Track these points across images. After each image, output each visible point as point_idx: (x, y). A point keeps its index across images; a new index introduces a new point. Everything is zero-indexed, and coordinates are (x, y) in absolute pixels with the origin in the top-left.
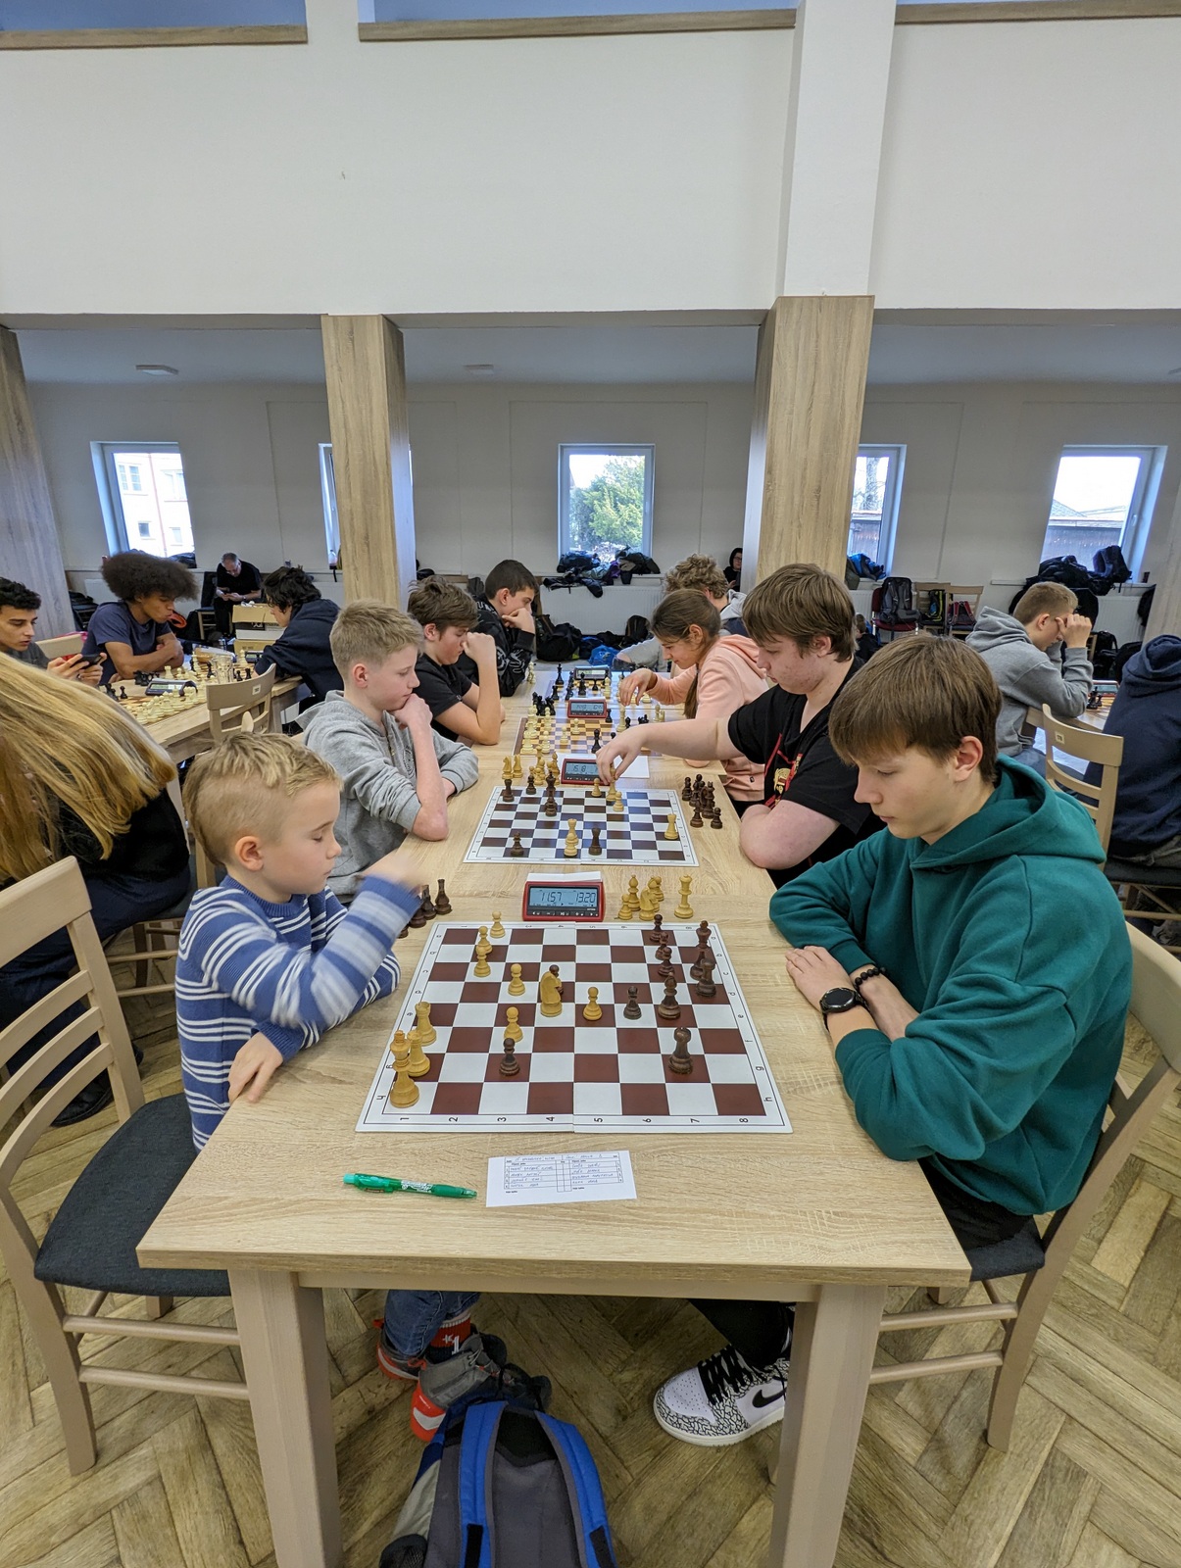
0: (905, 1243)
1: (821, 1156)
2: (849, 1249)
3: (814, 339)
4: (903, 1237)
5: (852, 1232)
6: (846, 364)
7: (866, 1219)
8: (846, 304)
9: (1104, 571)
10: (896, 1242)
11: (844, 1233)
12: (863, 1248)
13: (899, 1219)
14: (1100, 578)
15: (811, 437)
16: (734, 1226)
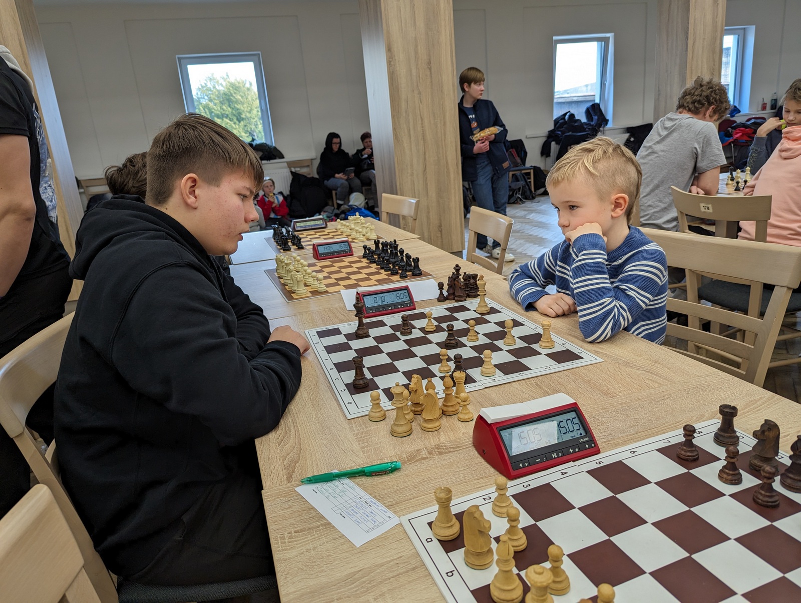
9: (592, 121)
14: (591, 125)
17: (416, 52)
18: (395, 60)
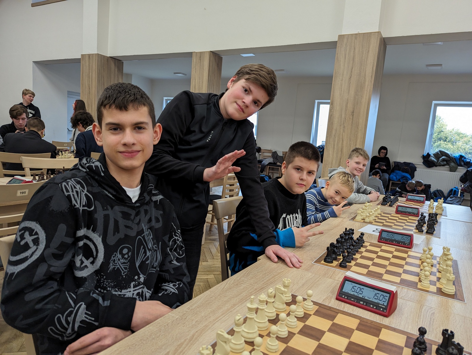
3: (353, 50)
6: (367, 60)
8: (367, 36)
17: (346, 106)
18: (334, 109)
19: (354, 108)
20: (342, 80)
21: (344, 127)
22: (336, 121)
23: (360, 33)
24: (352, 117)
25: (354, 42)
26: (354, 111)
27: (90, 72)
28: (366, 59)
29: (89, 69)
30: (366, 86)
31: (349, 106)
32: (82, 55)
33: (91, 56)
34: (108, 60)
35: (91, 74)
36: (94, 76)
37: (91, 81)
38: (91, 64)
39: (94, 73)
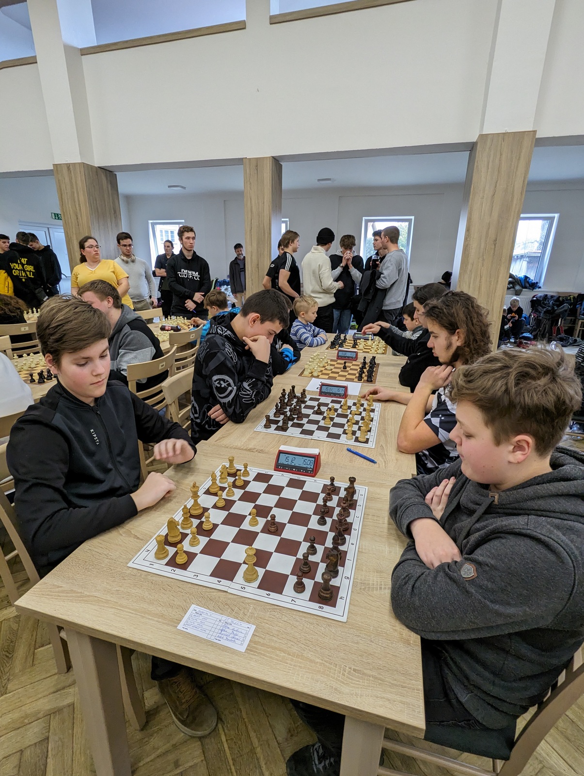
0: (389, 700)
1: (362, 632)
2: (352, 695)
4: (389, 696)
5: (359, 685)
6: (517, 170)
7: (371, 678)
8: (519, 136)
10: (384, 698)
11: (354, 684)
12: (361, 696)
13: (392, 684)
15: (493, 211)
16: (292, 663)
18: (471, 237)
19: (497, 236)
20: (483, 198)
21: (483, 260)
22: (473, 252)
23: (507, 133)
24: (493, 247)
25: (501, 144)
26: (496, 239)
27: (73, 193)
28: (515, 170)
29: (72, 187)
30: (514, 205)
31: (490, 232)
32: (55, 165)
33: (71, 167)
34: (97, 172)
35: (76, 195)
36: (82, 198)
37: (77, 206)
38: (73, 179)
39: (81, 193)
